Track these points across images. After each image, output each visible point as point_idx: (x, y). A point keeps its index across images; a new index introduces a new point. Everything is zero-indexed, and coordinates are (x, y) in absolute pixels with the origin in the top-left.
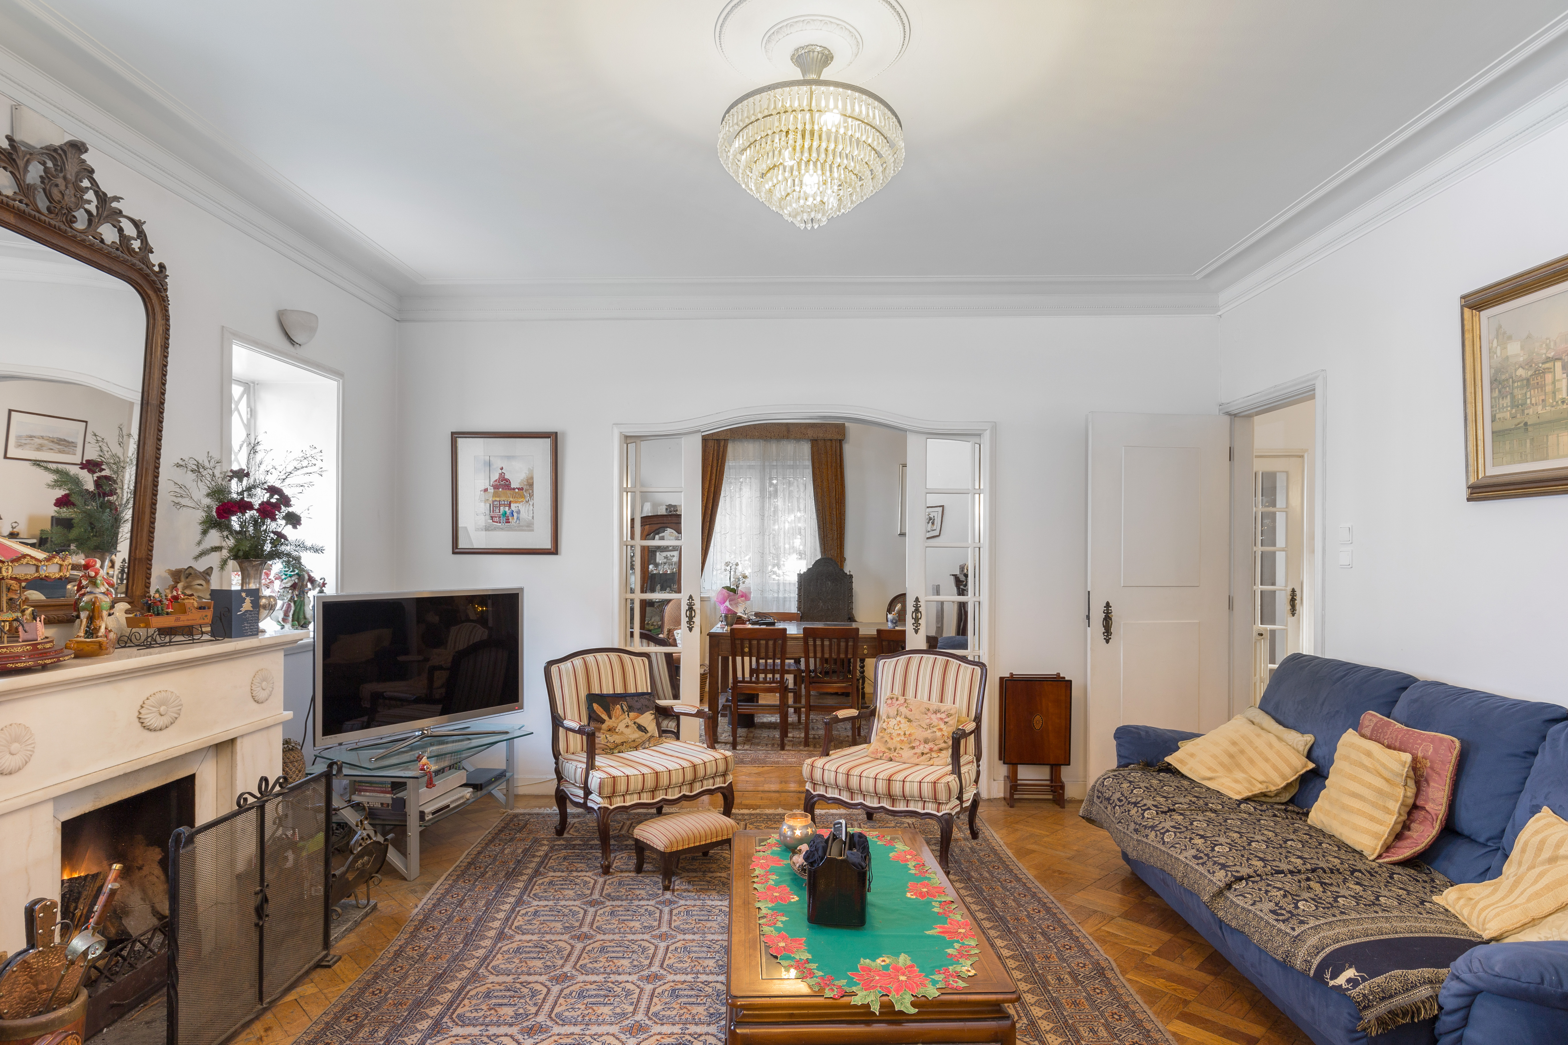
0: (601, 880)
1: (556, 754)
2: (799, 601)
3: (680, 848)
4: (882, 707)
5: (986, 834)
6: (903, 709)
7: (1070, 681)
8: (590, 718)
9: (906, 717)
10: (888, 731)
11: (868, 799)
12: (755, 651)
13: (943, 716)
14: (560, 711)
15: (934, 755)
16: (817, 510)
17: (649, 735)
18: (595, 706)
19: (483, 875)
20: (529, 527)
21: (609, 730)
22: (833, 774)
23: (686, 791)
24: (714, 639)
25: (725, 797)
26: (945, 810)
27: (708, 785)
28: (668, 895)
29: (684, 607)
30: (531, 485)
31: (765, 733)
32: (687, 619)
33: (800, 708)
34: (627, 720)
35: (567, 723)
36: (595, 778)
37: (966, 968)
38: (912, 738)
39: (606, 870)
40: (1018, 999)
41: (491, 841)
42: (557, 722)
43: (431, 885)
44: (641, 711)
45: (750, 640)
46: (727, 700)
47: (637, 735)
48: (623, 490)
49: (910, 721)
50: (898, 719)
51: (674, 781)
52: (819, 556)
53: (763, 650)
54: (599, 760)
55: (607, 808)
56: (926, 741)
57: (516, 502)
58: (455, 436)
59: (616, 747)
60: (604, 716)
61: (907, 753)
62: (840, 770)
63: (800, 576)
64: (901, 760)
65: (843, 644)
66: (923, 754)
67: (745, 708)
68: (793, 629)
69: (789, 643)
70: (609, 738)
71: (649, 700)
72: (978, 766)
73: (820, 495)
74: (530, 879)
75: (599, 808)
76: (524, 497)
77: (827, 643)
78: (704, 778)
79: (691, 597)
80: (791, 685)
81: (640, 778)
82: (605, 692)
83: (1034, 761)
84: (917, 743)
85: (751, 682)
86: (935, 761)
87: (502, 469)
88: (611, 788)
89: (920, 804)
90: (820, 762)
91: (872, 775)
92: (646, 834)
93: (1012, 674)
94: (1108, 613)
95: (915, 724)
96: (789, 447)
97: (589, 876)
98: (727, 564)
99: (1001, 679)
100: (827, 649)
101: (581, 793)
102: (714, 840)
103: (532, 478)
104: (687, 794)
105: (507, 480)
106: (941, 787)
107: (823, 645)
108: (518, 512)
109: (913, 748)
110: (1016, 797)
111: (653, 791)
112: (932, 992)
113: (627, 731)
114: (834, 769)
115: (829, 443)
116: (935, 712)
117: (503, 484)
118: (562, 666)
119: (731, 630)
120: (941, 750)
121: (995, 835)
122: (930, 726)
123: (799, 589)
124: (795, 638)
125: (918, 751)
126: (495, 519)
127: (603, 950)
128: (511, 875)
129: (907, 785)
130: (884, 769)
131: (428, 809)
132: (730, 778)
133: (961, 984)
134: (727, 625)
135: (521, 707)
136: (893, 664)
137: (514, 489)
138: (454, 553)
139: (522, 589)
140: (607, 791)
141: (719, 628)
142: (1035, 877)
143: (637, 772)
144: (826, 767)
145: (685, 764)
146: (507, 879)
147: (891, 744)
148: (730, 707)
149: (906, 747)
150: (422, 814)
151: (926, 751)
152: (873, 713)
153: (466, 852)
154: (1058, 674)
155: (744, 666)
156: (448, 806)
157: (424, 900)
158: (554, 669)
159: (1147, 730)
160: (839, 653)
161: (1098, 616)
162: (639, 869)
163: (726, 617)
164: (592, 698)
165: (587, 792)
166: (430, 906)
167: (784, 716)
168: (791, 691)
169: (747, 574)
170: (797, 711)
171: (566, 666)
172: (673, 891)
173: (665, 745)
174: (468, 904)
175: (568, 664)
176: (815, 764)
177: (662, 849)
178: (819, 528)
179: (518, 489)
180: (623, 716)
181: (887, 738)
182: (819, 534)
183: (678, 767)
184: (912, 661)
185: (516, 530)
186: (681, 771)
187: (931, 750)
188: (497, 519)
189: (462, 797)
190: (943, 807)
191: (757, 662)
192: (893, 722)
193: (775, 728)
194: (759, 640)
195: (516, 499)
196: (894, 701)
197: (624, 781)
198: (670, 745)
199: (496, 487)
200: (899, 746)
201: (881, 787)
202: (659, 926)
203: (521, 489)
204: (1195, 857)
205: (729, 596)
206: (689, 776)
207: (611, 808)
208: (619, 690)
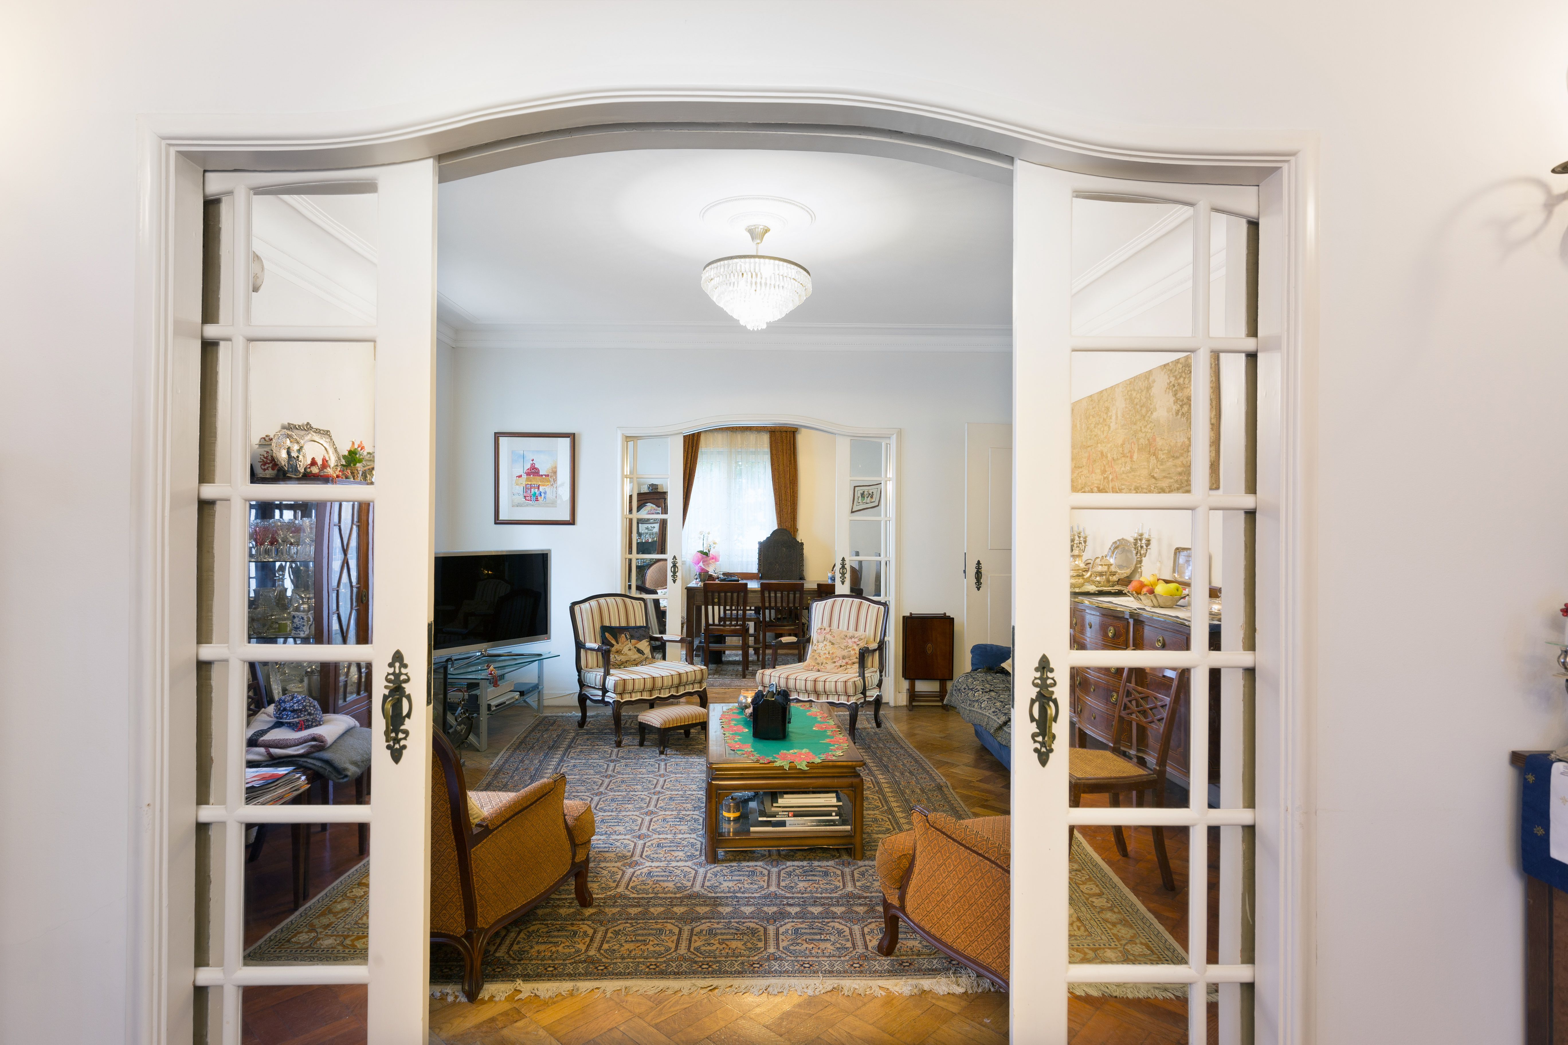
0: (616, 750)
1: (579, 669)
2: (759, 564)
3: (671, 726)
4: (815, 634)
5: (888, 725)
6: (828, 636)
7: (953, 619)
8: (603, 643)
9: (830, 642)
10: (818, 651)
11: (801, 695)
12: (722, 601)
13: (856, 640)
14: (582, 638)
15: (849, 666)
16: (775, 489)
17: (645, 656)
18: (607, 634)
19: (532, 748)
20: (553, 504)
21: (617, 652)
22: (777, 679)
23: (673, 692)
24: (691, 593)
25: (700, 697)
26: (853, 700)
27: (689, 689)
28: (663, 757)
29: (670, 565)
30: (555, 473)
31: (731, 668)
32: (672, 574)
33: (759, 649)
34: (630, 645)
35: (588, 645)
36: (610, 682)
37: (839, 753)
38: (834, 655)
39: (619, 744)
40: (865, 764)
41: (533, 730)
42: (580, 646)
43: (498, 754)
44: (640, 639)
45: (719, 593)
46: (700, 642)
47: (637, 656)
48: (624, 476)
49: (833, 644)
50: (825, 643)
51: (665, 684)
52: (776, 527)
53: (729, 601)
54: (612, 671)
55: (619, 701)
56: (844, 658)
57: (543, 485)
58: (497, 435)
59: (622, 664)
60: (613, 642)
61: (830, 666)
62: (782, 676)
63: (760, 543)
64: (826, 670)
65: (791, 596)
66: (841, 666)
67: (714, 647)
68: (753, 585)
69: (750, 595)
70: (617, 657)
71: (645, 631)
72: (881, 676)
73: (777, 477)
74: (566, 750)
75: (614, 701)
76: (550, 481)
77: (779, 595)
78: (686, 684)
79: (675, 557)
80: (752, 631)
81: (642, 681)
82: (613, 625)
83: (927, 677)
84: (838, 659)
85: (719, 625)
86: (849, 671)
87: (533, 460)
88: (622, 688)
89: (836, 697)
90: (768, 672)
91: (804, 678)
92: (647, 718)
93: (911, 614)
94: (979, 568)
95: (836, 646)
96: (752, 437)
97: (608, 749)
98: (701, 533)
99: (904, 617)
100: (779, 600)
101: (600, 693)
102: (694, 722)
103: (556, 467)
104: (675, 694)
105: (536, 469)
106: (850, 685)
107: (776, 597)
108: (545, 493)
109: (835, 662)
110: (914, 704)
111: (651, 691)
112: (817, 760)
113: (629, 653)
114: (777, 675)
115: (784, 434)
116: (851, 638)
117: (533, 471)
118: (583, 606)
119: (705, 585)
120: (854, 663)
121: (894, 726)
122: (847, 647)
123: (760, 554)
124: (754, 591)
125: (838, 664)
126: (527, 498)
127: (623, 782)
128: (553, 748)
129: (827, 684)
130: (813, 675)
131: (494, 703)
132: (704, 685)
133: (834, 758)
134: (701, 581)
135: (549, 638)
136: (823, 604)
137: (542, 475)
138: (496, 523)
139: (550, 550)
140: (619, 689)
141: (695, 583)
142: (915, 747)
143: (640, 677)
144: (772, 675)
145: (673, 673)
146: (550, 750)
147: (819, 660)
148: (703, 647)
149: (829, 662)
150: (489, 706)
151: (843, 664)
152: (809, 640)
153: (516, 737)
154: (945, 614)
155: (714, 613)
156: (505, 703)
157: (496, 760)
158: (577, 608)
159: (992, 646)
160: (788, 603)
161: (971, 571)
162: (641, 744)
163: (700, 574)
164: (605, 629)
165: (605, 691)
166: (501, 763)
167: (746, 655)
168: (751, 635)
169: (717, 541)
170: (756, 651)
171: (586, 605)
172: (666, 755)
173: (657, 663)
174: (527, 762)
175: (587, 604)
176: (765, 673)
177: (659, 726)
178: (776, 504)
179: (545, 475)
180: (627, 642)
181: (817, 656)
182: (776, 509)
183: (669, 674)
184: (836, 602)
185: (543, 507)
186: (670, 677)
187: (847, 663)
188: (528, 498)
189: (513, 698)
190: (851, 698)
191: (725, 610)
192: (821, 645)
193: (739, 664)
194: (726, 593)
195: (543, 483)
196: (823, 630)
197: (631, 682)
198: (661, 663)
199: (528, 474)
200: (825, 661)
201: (810, 686)
202: (659, 771)
203: (548, 476)
204: (994, 712)
205: (703, 558)
206: (676, 681)
207: (622, 701)
208: (623, 624)
